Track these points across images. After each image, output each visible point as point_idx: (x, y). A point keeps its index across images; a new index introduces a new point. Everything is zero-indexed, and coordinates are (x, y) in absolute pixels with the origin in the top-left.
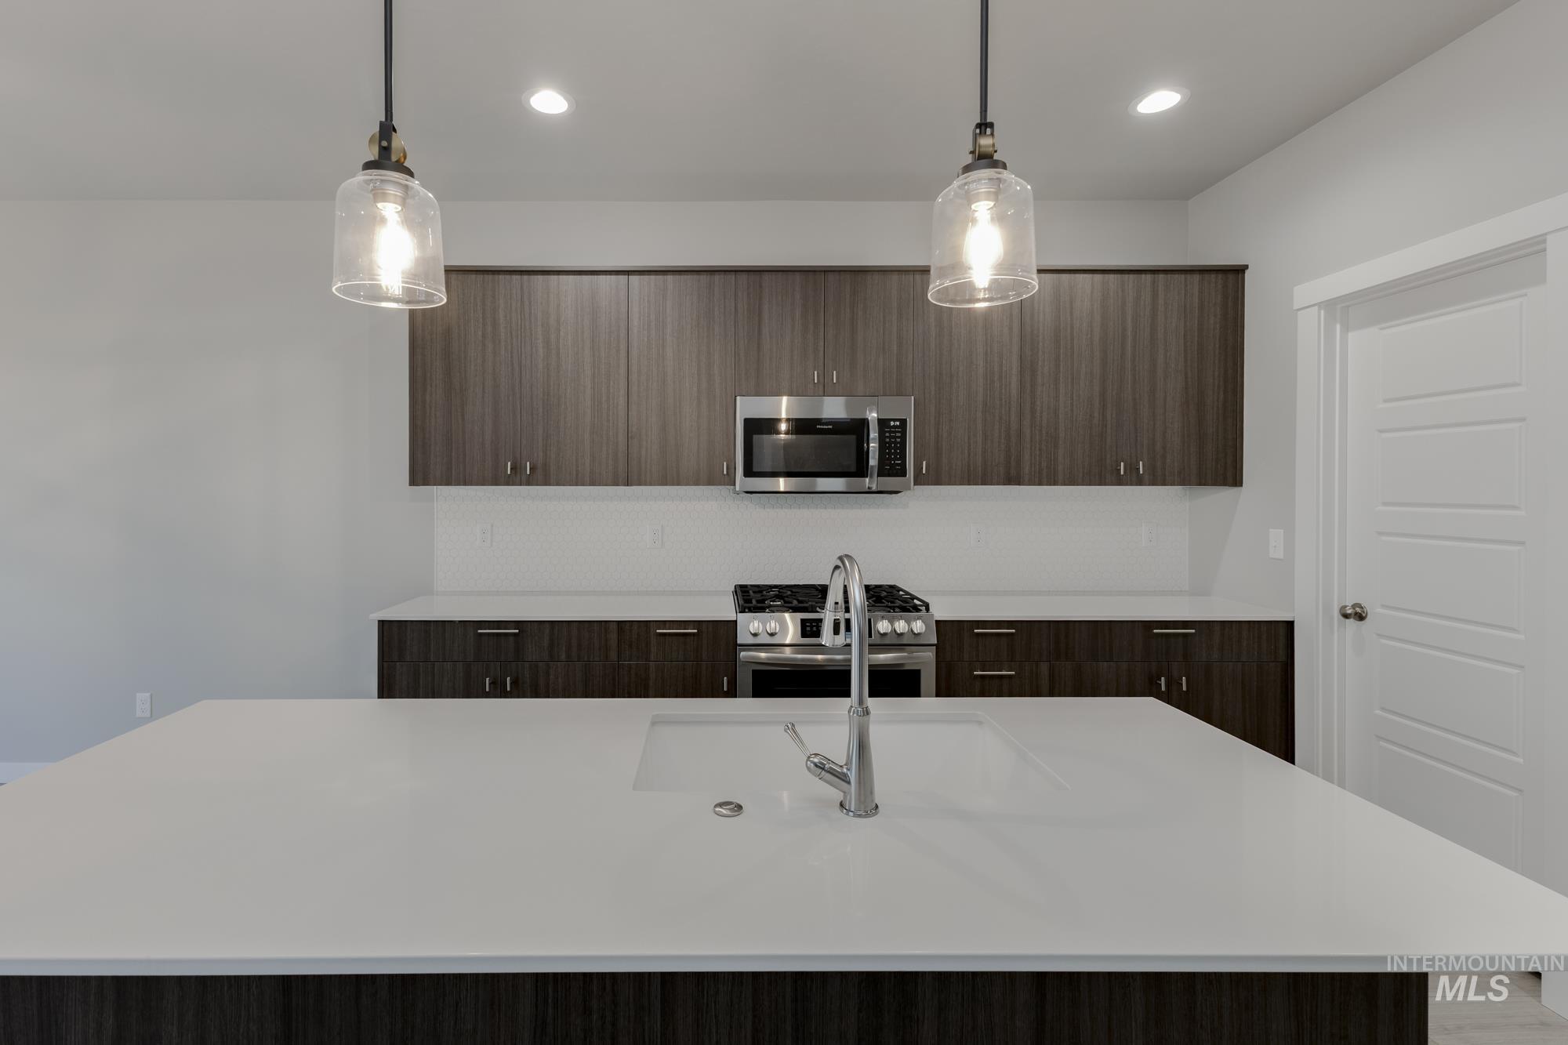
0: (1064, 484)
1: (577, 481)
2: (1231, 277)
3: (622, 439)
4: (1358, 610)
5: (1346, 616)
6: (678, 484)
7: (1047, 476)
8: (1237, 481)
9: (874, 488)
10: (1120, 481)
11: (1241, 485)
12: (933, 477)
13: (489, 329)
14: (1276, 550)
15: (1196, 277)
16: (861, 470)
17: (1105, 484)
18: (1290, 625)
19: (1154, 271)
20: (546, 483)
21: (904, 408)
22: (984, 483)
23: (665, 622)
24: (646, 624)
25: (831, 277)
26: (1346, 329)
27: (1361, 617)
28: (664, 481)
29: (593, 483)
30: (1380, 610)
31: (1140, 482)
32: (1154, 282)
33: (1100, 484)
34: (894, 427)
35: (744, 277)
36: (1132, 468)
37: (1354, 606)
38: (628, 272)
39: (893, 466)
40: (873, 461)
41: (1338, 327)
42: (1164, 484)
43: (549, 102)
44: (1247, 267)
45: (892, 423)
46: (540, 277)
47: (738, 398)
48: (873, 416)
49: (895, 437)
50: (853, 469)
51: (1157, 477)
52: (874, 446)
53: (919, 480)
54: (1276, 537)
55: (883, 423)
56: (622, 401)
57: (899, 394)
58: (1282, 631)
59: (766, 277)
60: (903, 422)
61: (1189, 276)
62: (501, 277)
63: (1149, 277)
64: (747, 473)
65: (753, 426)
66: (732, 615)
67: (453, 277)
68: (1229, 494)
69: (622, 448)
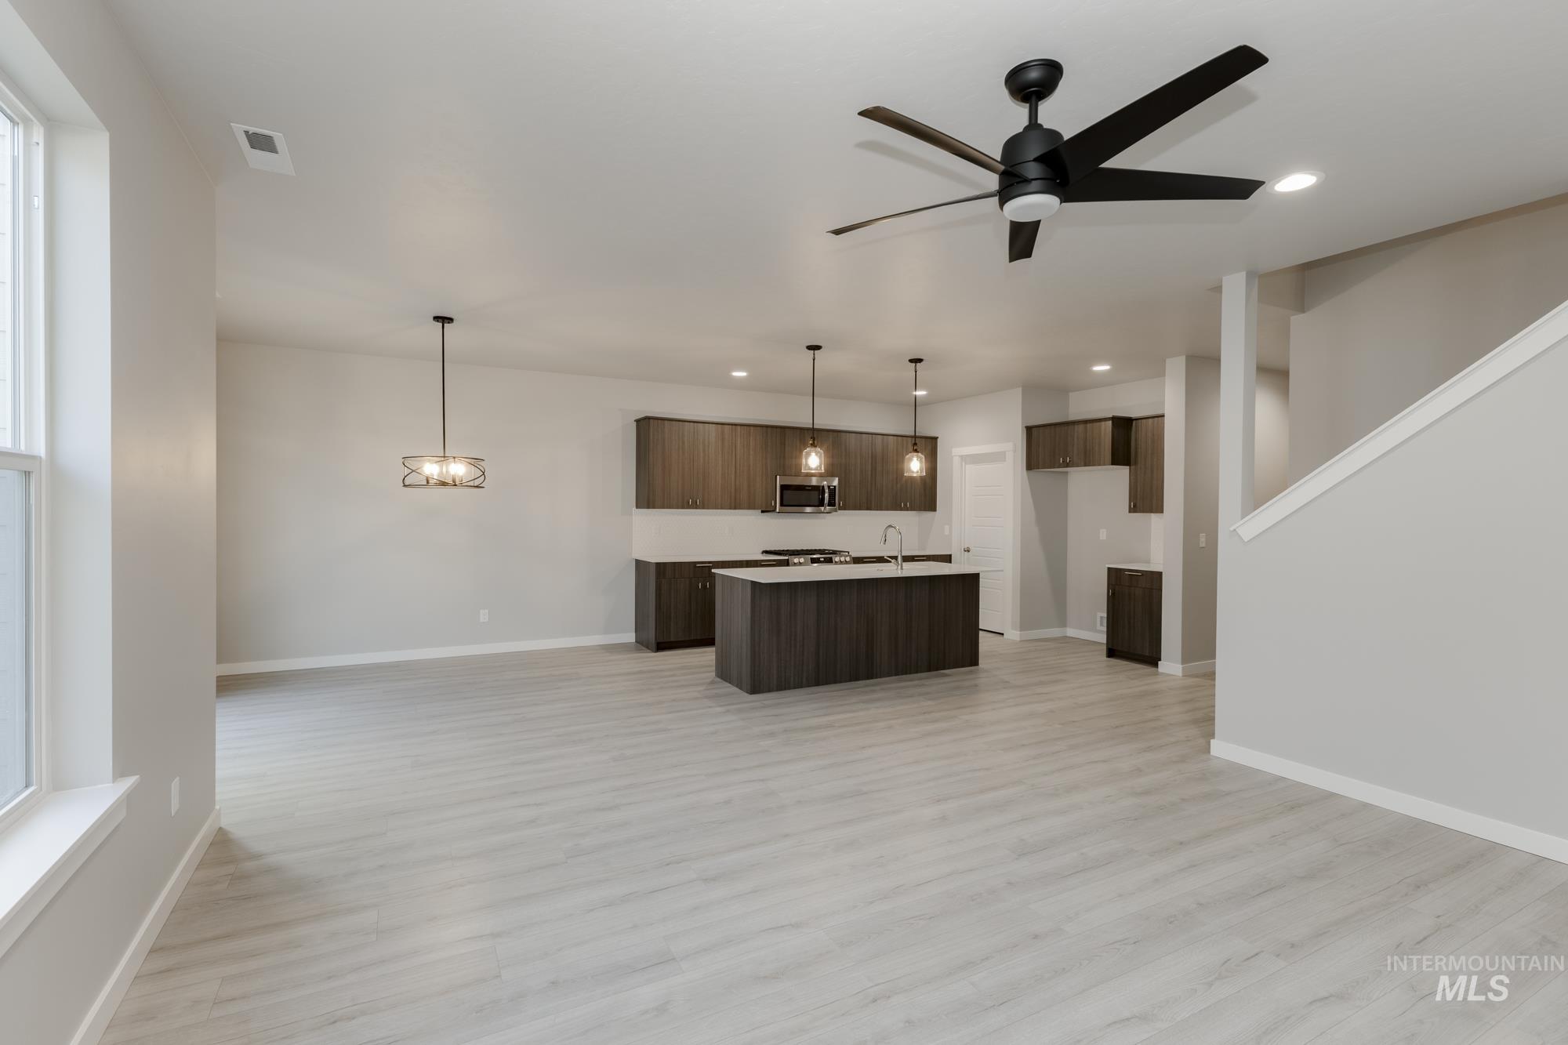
0: (885, 510)
1: (716, 508)
2: (934, 440)
3: (733, 490)
5: (966, 551)
7: (880, 507)
9: (826, 511)
10: (901, 509)
11: (936, 511)
12: (845, 508)
13: (681, 444)
16: (821, 503)
18: (950, 556)
19: (912, 437)
20: (705, 508)
21: (836, 482)
22: (860, 510)
25: (809, 431)
26: (967, 464)
27: (968, 551)
29: (722, 508)
30: (972, 548)
31: (907, 510)
33: (896, 510)
36: (905, 505)
37: (967, 549)
38: (736, 425)
39: (832, 503)
40: (825, 502)
41: (964, 464)
42: (914, 510)
43: (739, 374)
44: (939, 438)
45: (832, 487)
47: (777, 476)
48: (826, 483)
49: (833, 493)
50: (818, 504)
51: (912, 508)
52: (826, 495)
53: (840, 508)
54: (947, 527)
55: (829, 487)
56: (733, 476)
57: (833, 477)
58: (948, 558)
59: (787, 430)
60: (836, 488)
61: (922, 439)
62: (686, 423)
63: (910, 438)
64: (782, 504)
65: (784, 488)
66: (786, 558)
67: (666, 422)
68: (932, 513)
69: (733, 495)
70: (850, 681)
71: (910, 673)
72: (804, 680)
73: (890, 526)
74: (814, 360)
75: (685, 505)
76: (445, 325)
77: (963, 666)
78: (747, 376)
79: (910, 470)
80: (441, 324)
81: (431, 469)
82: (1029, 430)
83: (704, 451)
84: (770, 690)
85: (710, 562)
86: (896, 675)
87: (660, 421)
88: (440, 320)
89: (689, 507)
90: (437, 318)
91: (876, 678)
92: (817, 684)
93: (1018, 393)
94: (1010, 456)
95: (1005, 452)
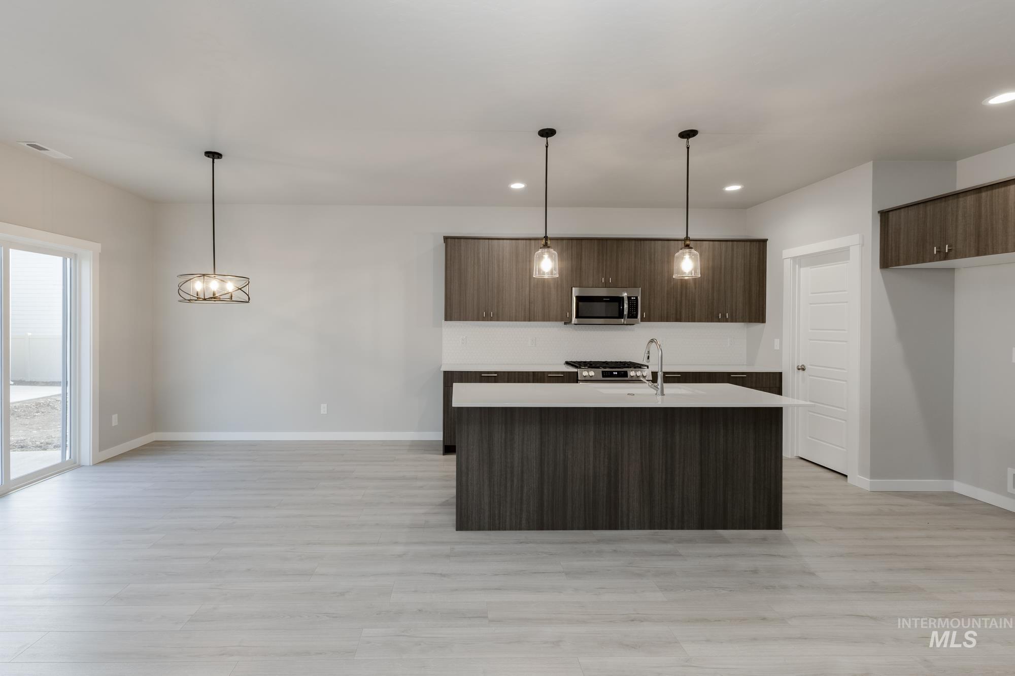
0: (698, 322)
1: (510, 320)
2: (761, 243)
3: (527, 303)
4: (803, 367)
5: (799, 369)
6: (549, 321)
7: (692, 319)
8: (763, 321)
9: (625, 323)
10: (719, 321)
11: (765, 322)
12: (648, 319)
13: (476, 261)
14: (777, 347)
15: (748, 243)
16: (621, 315)
17: (713, 322)
18: (781, 374)
19: (732, 241)
20: (498, 320)
21: (638, 293)
22: (667, 321)
23: (550, 372)
24: (544, 372)
25: (609, 242)
26: (800, 267)
27: (804, 369)
28: (544, 320)
29: (516, 320)
30: (809, 367)
31: (727, 321)
32: (732, 245)
33: (712, 322)
34: (633, 299)
35: (575, 242)
36: (724, 316)
37: (801, 366)
38: (530, 239)
39: (633, 315)
40: (626, 312)
41: (797, 266)
42: (736, 322)
43: (518, 186)
44: (767, 240)
45: (632, 298)
46: (496, 241)
47: (573, 288)
48: (625, 295)
49: (633, 303)
50: (617, 315)
51: (733, 319)
52: (626, 306)
53: (643, 320)
54: (777, 341)
55: (629, 298)
56: (527, 290)
57: (635, 287)
58: (778, 376)
59: (584, 242)
60: (637, 298)
61: (746, 243)
62: (481, 241)
63: (730, 243)
64: (577, 317)
65: (579, 299)
66: (575, 370)
67: (462, 240)
68: (760, 326)
69: (527, 307)
70: (585, 528)
71: (672, 529)
72: (524, 522)
73: (652, 341)
74: (547, 147)
75: (478, 318)
76: (215, 160)
77: (755, 528)
78: (525, 188)
79: (680, 271)
80: (212, 159)
81: (198, 286)
82: (884, 215)
83: (499, 266)
84: (480, 528)
85: (495, 372)
86: (651, 528)
87: (456, 240)
88: (211, 155)
89: (484, 319)
90: (208, 154)
91: (622, 529)
92: (541, 526)
93: (866, 171)
94: (855, 253)
95: (849, 247)
